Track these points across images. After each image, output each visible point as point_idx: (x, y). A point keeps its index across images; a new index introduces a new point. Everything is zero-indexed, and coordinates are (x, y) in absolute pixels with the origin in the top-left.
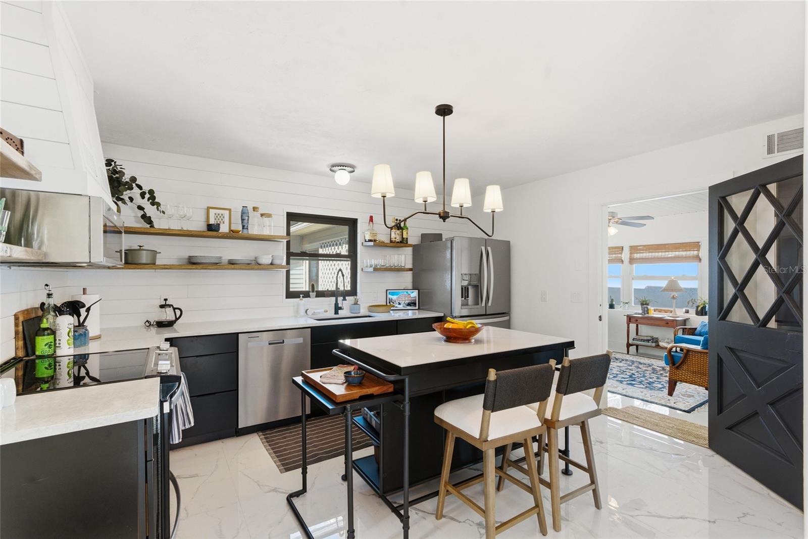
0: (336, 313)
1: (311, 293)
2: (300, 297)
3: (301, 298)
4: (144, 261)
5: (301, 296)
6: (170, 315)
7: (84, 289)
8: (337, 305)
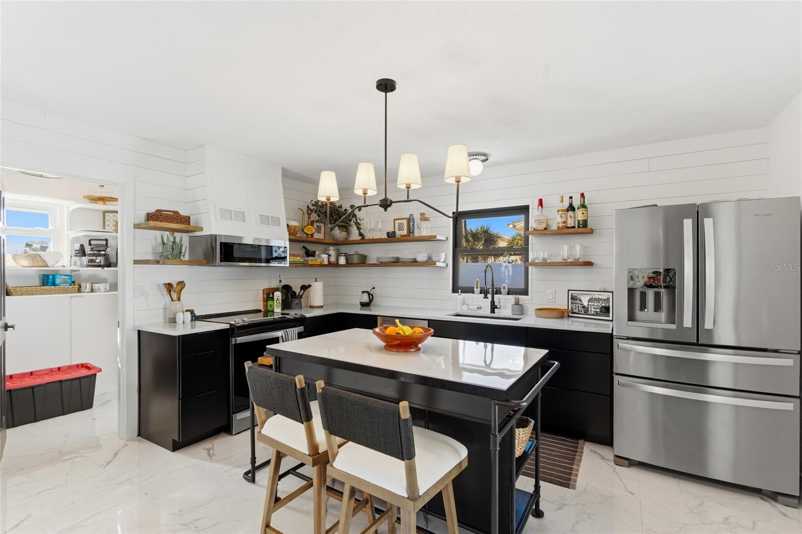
0: (493, 311)
1: (475, 289)
2: (458, 292)
3: (460, 293)
4: (356, 262)
5: (460, 291)
6: (365, 298)
7: (316, 279)
8: (493, 302)
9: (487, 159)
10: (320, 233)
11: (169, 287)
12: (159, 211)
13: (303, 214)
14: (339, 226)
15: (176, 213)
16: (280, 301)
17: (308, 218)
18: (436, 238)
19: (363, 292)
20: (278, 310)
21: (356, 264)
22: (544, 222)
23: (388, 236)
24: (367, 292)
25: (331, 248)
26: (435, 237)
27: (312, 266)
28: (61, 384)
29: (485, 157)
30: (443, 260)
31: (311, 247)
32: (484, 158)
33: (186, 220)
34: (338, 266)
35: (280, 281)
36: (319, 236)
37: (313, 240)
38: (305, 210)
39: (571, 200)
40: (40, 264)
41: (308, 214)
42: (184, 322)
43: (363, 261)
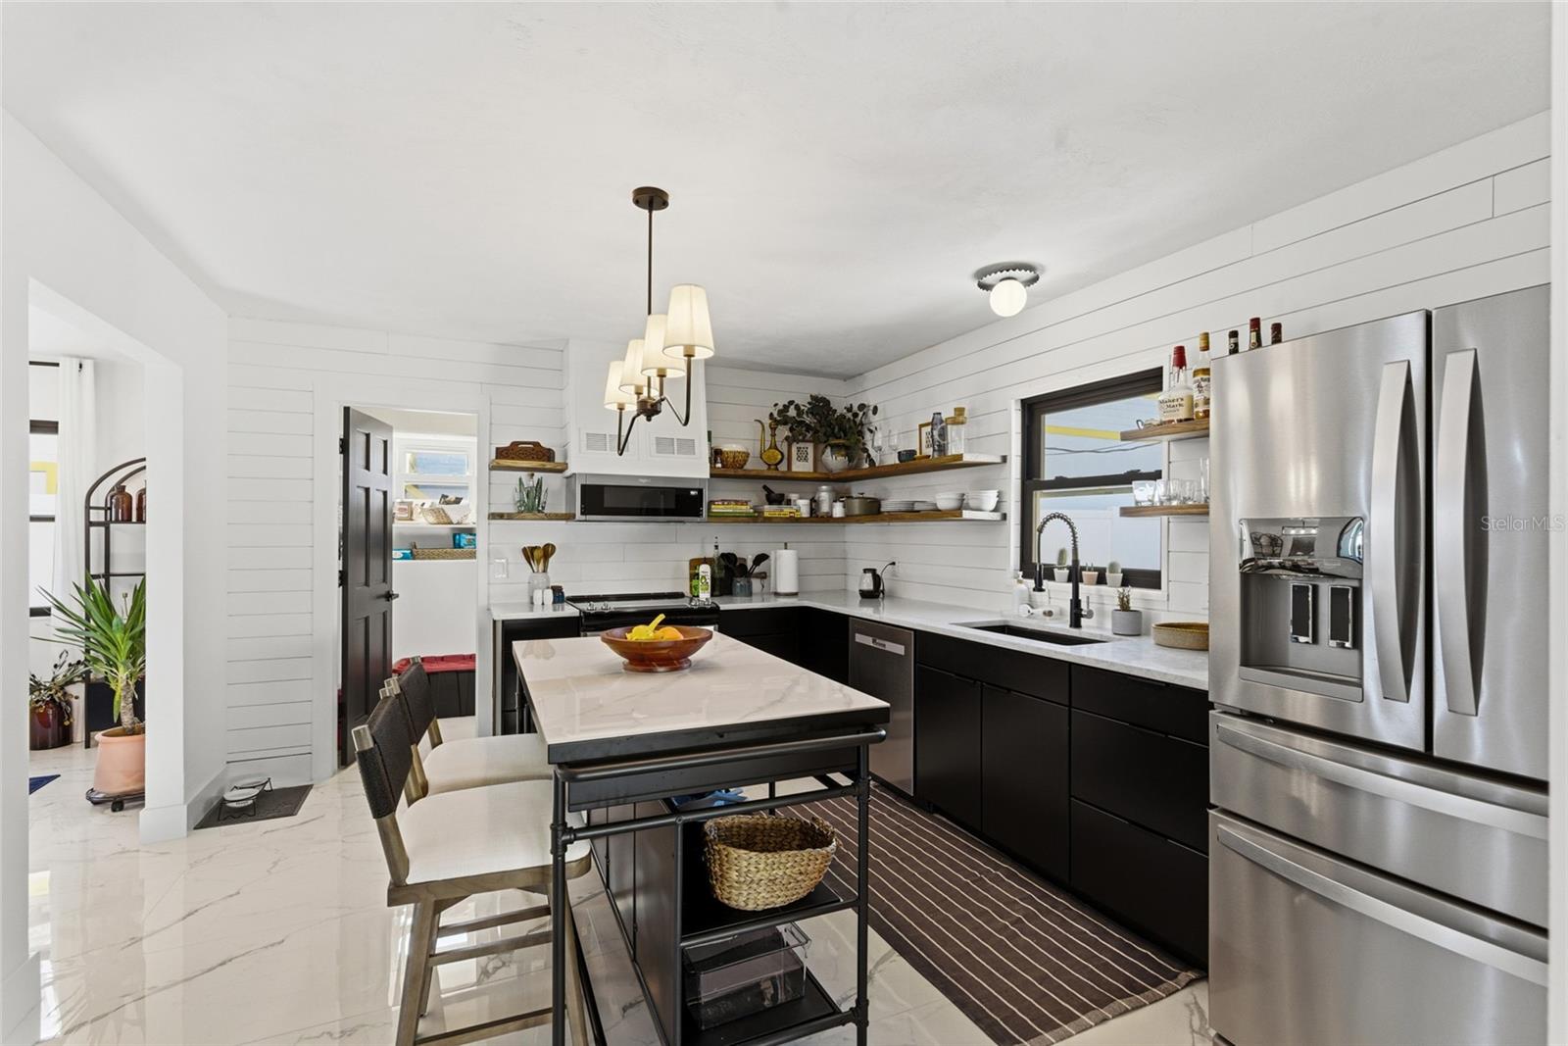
0: (1074, 620)
1: (1056, 571)
6: (868, 584)
7: (786, 544)
8: (1076, 603)
9: (1036, 279)
10: (806, 459)
11: (529, 554)
12: (515, 444)
13: (763, 429)
14: (833, 447)
15: (537, 444)
16: (709, 581)
17: (772, 435)
18: (961, 460)
19: (865, 571)
20: (704, 595)
21: (857, 516)
22: (1180, 405)
23: (899, 459)
24: (873, 571)
25: (824, 487)
26: (960, 457)
27: (769, 520)
28: (458, 676)
29: (1031, 273)
30: (992, 506)
31: (777, 488)
32: (1027, 275)
33: (547, 455)
34: (828, 522)
35: (717, 547)
36: (801, 467)
37: (779, 475)
38: (767, 421)
39: (1233, 340)
40: (446, 520)
41: (771, 428)
42: (543, 604)
43: (873, 510)
